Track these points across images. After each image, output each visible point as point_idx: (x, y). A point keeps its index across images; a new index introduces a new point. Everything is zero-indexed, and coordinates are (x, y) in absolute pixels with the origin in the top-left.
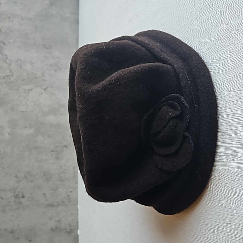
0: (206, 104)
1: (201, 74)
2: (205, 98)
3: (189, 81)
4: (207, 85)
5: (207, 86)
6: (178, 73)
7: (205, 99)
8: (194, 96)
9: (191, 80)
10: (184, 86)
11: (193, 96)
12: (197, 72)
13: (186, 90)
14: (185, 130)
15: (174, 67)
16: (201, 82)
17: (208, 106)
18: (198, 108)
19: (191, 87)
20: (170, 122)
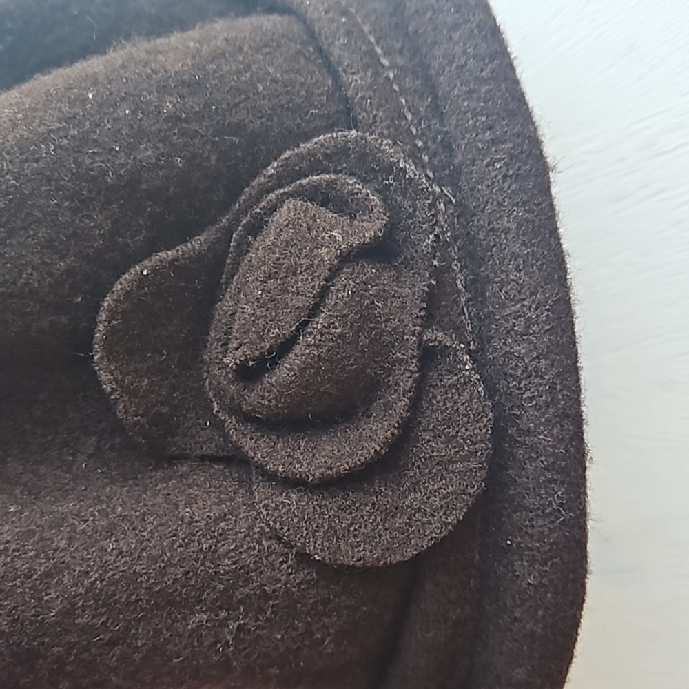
0: (488, 165)
1: (449, 19)
2: (480, 137)
3: (390, 68)
4: (482, 71)
5: (484, 74)
6: (326, 38)
7: (480, 141)
8: (425, 143)
9: (400, 61)
10: (363, 98)
11: (420, 144)
12: (425, 13)
13: (375, 116)
14: (423, 313)
15: (304, 10)
16: (451, 63)
17: (499, 177)
18: (450, 202)
19: (404, 101)
20: (342, 279)
